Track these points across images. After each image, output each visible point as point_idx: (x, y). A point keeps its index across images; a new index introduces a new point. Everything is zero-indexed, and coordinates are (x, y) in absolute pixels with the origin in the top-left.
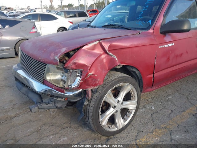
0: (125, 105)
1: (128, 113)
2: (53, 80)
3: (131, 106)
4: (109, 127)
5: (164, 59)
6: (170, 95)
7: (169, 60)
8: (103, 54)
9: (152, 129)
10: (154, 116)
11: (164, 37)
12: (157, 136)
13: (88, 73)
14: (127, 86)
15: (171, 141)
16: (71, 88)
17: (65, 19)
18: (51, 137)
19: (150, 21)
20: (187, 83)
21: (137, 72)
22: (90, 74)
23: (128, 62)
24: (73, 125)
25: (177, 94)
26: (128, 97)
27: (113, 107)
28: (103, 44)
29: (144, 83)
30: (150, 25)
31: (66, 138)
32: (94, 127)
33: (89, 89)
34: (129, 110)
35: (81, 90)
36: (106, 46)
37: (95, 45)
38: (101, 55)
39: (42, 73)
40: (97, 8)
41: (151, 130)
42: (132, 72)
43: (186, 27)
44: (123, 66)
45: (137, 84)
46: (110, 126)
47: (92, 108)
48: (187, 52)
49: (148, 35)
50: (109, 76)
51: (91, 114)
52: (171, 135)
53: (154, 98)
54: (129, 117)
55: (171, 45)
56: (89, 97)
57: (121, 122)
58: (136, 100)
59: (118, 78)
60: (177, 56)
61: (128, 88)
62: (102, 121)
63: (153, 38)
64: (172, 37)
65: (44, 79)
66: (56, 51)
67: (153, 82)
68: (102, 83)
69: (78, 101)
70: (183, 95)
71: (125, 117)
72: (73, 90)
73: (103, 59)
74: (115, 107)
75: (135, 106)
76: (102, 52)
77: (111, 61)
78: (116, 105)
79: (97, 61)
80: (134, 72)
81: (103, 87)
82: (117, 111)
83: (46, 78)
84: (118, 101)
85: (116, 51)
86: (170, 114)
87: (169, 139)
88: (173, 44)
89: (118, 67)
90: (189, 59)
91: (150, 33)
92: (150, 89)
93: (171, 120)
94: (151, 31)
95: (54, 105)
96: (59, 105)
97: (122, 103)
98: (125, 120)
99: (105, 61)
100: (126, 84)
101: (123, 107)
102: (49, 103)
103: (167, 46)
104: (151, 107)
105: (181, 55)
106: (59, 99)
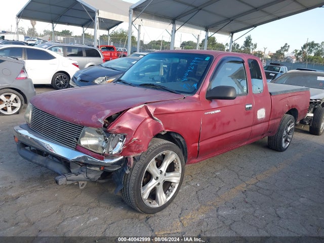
0: (168, 177)
1: (170, 188)
2: (90, 145)
3: (175, 178)
4: (150, 203)
5: (211, 127)
6: (217, 171)
7: (215, 128)
8: (148, 118)
9: (197, 206)
10: (200, 193)
11: (210, 103)
12: (203, 213)
13: (132, 138)
14: (172, 154)
15: (218, 217)
16: (112, 154)
17: (65, 58)
18: (78, 218)
19: (196, 85)
20: (239, 157)
21: (182, 140)
22: (134, 138)
23: (173, 128)
24: (103, 205)
25: (226, 170)
26: (171, 168)
27: (156, 178)
28: (149, 108)
29: (189, 153)
30: (195, 89)
31: (97, 218)
32: (135, 200)
33: (132, 156)
34: (172, 184)
35: (122, 157)
36: (152, 110)
37: (140, 109)
38: (146, 119)
39: (74, 137)
40: (112, 43)
41: (196, 208)
42: (176, 140)
43: (231, 95)
44: (168, 132)
45: (181, 153)
46: (151, 201)
47: (134, 178)
48: (235, 120)
49: (193, 100)
50: (153, 143)
51: (132, 185)
52: (217, 211)
53: (199, 173)
54: (172, 192)
55: (217, 111)
56: (130, 165)
57: (162, 198)
58: (180, 172)
59: (163, 145)
60: (224, 124)
61: (172, 157)
62: (143, 194)
63: (199, 104)
64: (219, 104)
65: (77, 145)
66: (98, 113)
67: (198, 152)
68: (146, 150)
69: (116, 171)
70: (233, 171)
71: (168, 192)
72: (113, 157)
73: (147, 124)
74: (157, 178)
75: (179, 179)
76: (146, 115)
77: (157, 126)
78: (159, 175)
79: (141, 126)
80: (179, 140)
81: (146, 154)
82: (159, 184)
83: (80, 143)
84: (161, 172)
85: (161, 116)
86: (217, 192)
87: (215, 215)
88: (220, 111)
89: (163, 133)
90: (237, 128)
91: (195, 98)
92: (194, 160)
93: (219, 197)
94: (196, 96)
95: (85, 176)
96: (91, 176)
97: (165, 175)
98: (167, 196)
99: (149, 125)
100: (171, 152)
101: (167, 179)
102: (80, 174)
103: (213, 112)
104: (195, 184)
105: (229, 123)
106: (93, 168)
